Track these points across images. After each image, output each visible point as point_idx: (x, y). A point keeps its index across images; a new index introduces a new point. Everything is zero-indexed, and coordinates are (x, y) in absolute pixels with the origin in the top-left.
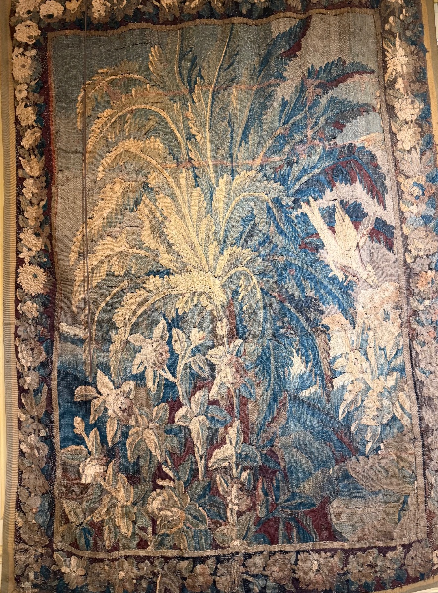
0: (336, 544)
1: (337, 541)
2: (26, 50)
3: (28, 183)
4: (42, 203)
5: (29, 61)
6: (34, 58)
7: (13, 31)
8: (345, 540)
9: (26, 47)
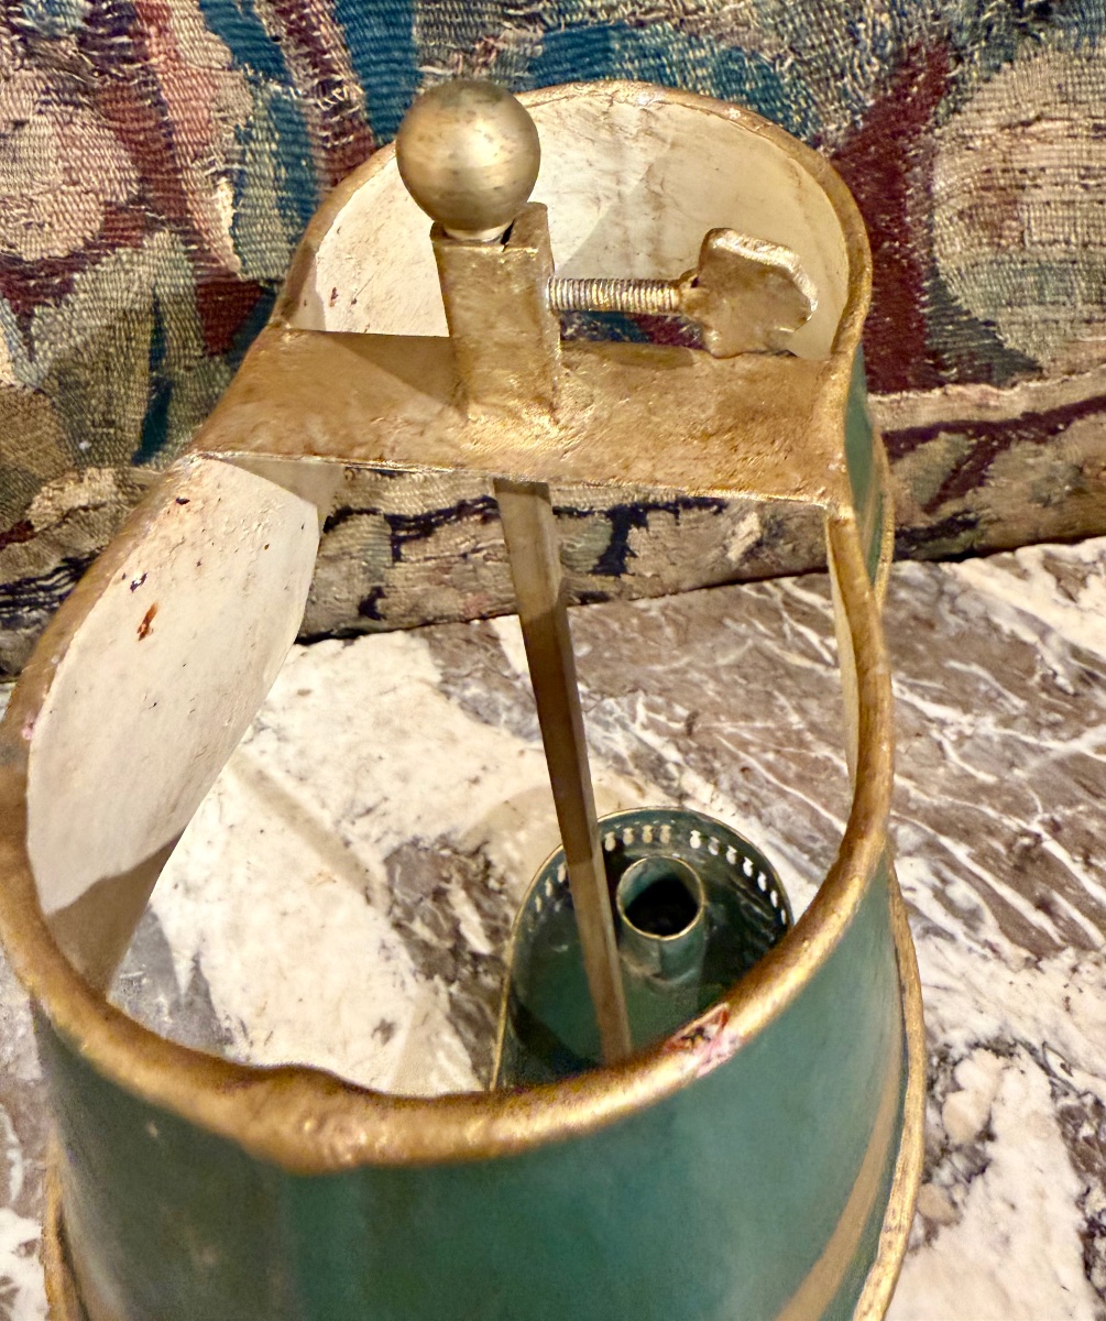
0: (927, 406)
1: (941, 384)
8: (1006, 366)
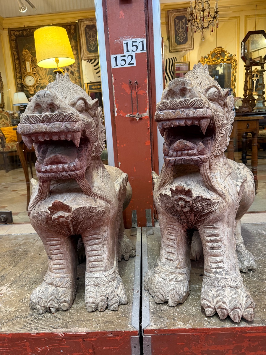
2: (14, 41)
3: (17, 65)
4: (19, 68)
5: (14, 43)
6: (15, 42)
7: (11, 37)
9: (13, 40)
